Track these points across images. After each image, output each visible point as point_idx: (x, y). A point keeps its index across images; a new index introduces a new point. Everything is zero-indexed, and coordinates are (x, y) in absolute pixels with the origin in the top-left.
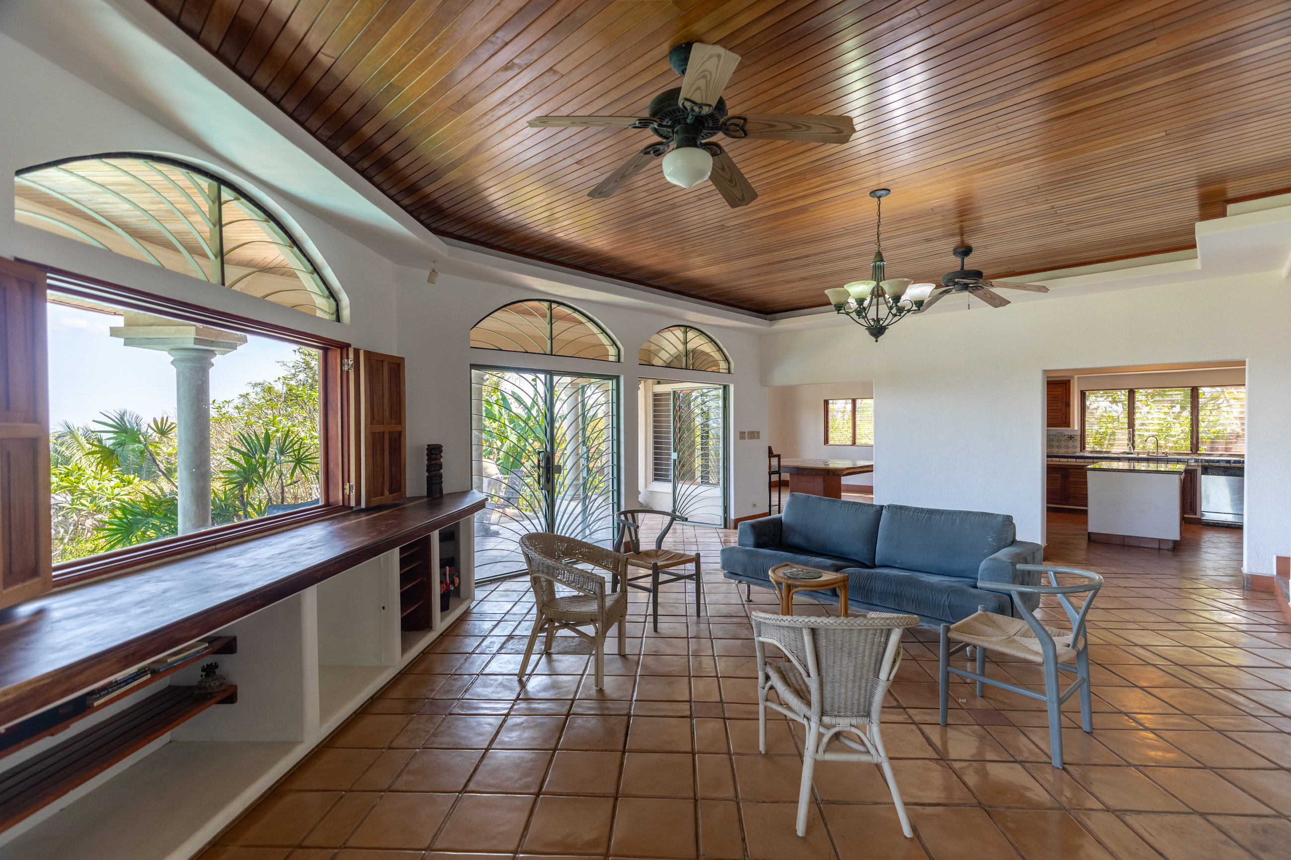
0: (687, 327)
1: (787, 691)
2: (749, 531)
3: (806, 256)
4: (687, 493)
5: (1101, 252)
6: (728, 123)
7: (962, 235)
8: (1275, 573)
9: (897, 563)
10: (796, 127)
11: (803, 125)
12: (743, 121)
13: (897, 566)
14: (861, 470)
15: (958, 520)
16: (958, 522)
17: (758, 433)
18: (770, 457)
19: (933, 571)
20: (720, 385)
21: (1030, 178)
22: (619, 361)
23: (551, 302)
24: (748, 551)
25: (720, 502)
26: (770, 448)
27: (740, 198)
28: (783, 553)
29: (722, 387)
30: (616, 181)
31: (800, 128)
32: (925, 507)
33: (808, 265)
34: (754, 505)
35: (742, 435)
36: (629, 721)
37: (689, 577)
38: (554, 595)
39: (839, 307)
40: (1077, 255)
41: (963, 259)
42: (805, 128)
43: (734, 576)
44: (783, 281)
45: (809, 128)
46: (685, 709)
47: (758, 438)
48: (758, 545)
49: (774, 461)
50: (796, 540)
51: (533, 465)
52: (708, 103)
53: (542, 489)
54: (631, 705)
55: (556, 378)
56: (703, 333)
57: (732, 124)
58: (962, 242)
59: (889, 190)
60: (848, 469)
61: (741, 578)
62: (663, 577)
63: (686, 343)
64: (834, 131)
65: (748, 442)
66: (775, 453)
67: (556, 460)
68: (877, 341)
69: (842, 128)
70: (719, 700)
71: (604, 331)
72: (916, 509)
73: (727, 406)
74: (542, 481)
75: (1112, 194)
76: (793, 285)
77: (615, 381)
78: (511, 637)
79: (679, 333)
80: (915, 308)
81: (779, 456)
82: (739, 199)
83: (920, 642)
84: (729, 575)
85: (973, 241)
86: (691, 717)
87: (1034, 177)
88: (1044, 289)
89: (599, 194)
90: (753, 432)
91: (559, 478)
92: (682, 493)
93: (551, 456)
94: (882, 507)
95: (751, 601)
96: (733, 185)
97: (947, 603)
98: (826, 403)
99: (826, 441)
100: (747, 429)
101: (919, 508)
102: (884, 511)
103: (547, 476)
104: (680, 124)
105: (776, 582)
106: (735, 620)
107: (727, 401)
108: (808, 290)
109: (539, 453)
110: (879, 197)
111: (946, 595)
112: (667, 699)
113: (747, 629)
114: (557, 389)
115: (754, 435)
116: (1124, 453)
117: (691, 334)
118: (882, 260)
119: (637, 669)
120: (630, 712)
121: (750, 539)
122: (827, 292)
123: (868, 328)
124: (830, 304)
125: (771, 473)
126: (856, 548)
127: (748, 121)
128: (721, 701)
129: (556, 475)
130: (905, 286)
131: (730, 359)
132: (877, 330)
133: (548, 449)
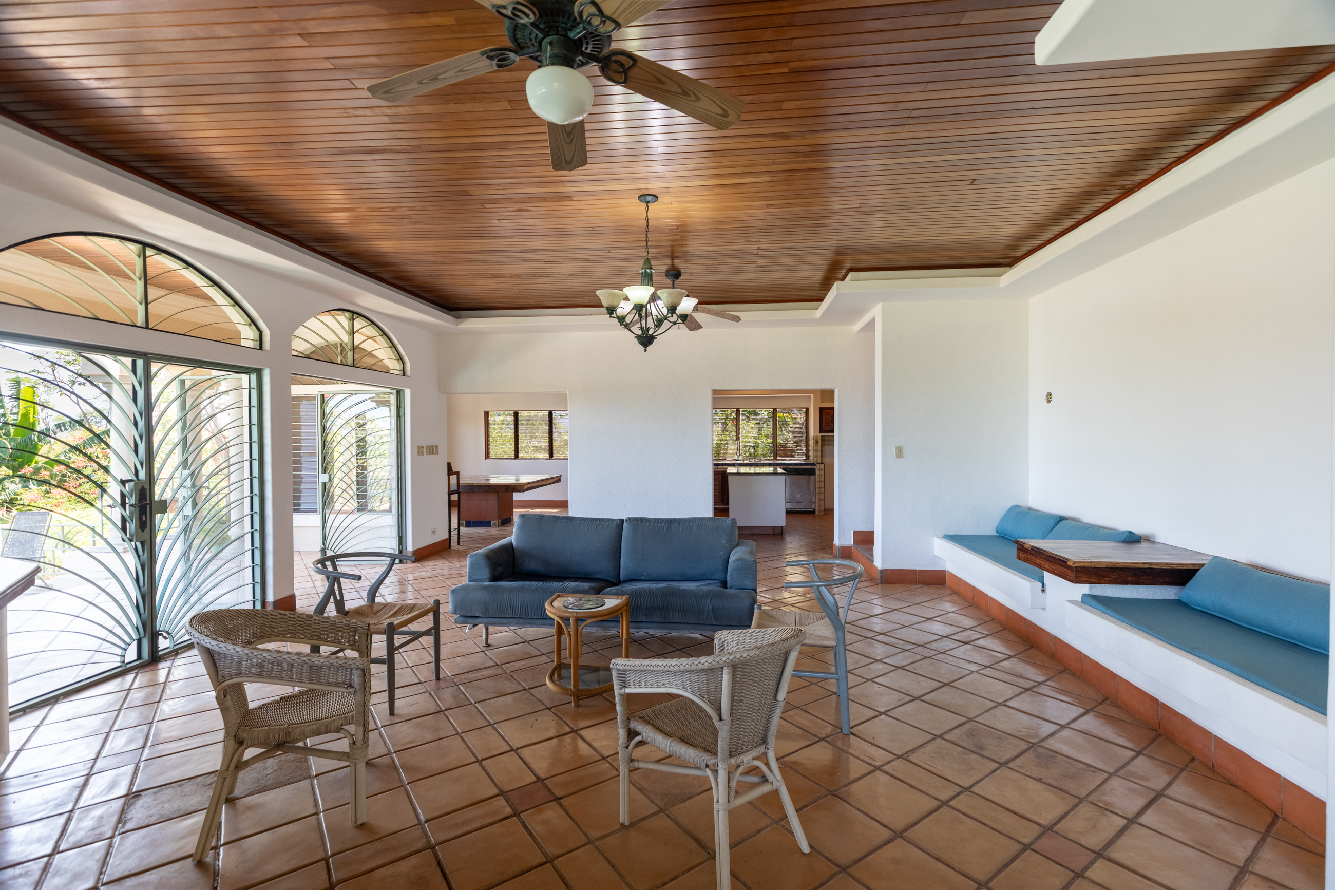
0: (353, 313)
1: (673, 744)
2: (483, 562)
3: (535, 251)
4: (344, 525)
5: (761, 294)
6: (613, 59)
7: (673, 259)
8: (852, 543)
9: (643, 575)
10: (685, 93)
11: (694, 94)
12: (631, 62)
13: (643, 578)
14: (538, 484)
15: (695, 527)
16: (695, 528)
17: (437, 447)
18: (449, 475)
19: (677, 579)
20: (393, 389)
21: (763, 218)
22: (261, 348)
23: (145, 245)
24: (486, 587)
25: (394, 532)
26: (449, 465)
27: (568, 159)
28: (530, 583)
29: (394, 392)
30: (420, 83)
31: (689, 95)
32: (661, 517)
33: (531, 261)
34: (434, 532)
35: (420, 450)
36: (436, 855)
37: (427, 633)
38: (247, 705)
39: (611, 310)
40: (741, 294)
41: (674, 281)
42: (693, 98)
43: (469, 620)
44: (492, 274)
45: (698, 99)
46: (502, 807)
47: (437, 453)
48: (494, 578)
49: (453, 478)
50: (533, 565)
51: (111, 502)
52: (618, 20)
53: (131, 540)
54: (423, 829)
55: (155, 367)
56: (373, 323)
57: (617, 62)
58: (673, 265)
59: (657, 197)
60: (528, 484)
61: (477, 621)
62: (398, 640)
63: (352, 333)
64: (721, 112)
65: (427, 458)
66: (454, 470)
67: (158, 490)
68: (645, 350)
69: (730, 111)
70: (534, 779)
71: (236, 303)
72: (656, 519)
73: (401, 414)
74: (132, 527)
75: (800, 246)
76: (500, 280)
77: (254, 377)
78: (132, 796)
79: (343, 319)
80: (680, 321)
81: (458, 473)
82: (566, 161)
83: (678, 650)
84: (463, 619)
85: (682, 267)
86: (516, 814)
87: (766, 218)
88: (737, 319)
89: (385, 93)
90: (431, 447)
91: (163, 521)
92: (336, 524)
93: (147, 487)
94: (622, 521)
95: (489, 646)
96: (568, 140)
97: (710, 607)
98: (487, 414)
99: (487, 455)
100: (425, 443)
101: (658, 519)
102: (625, 524)
103: (140, 519)
104: (557, 34)
105: (561, 618)
106: (486, 673)
107: (402, 410)
108: (512, 289)
109: (123, 482)
110: (647, 203)
111: (709, 599)
112: (470, 802)
113: (507, 680)
114: (156, 387)
115: (433, 450)
116: (735, 460)
117: (359, 323)
118: (651, 268)
119: (399, 774)
120: (429, 841)
121: (485, 573)
122: (598, 292)
123: (638, 337)
124: (601, 306)
125: (450, 493)
126: (601, 566)
127: (638, 65)
128: (539, 779)
129: (158, 516)
130: (681, 297)
131: (406, 359)
132: (646, 340)
133: (142, 475)
